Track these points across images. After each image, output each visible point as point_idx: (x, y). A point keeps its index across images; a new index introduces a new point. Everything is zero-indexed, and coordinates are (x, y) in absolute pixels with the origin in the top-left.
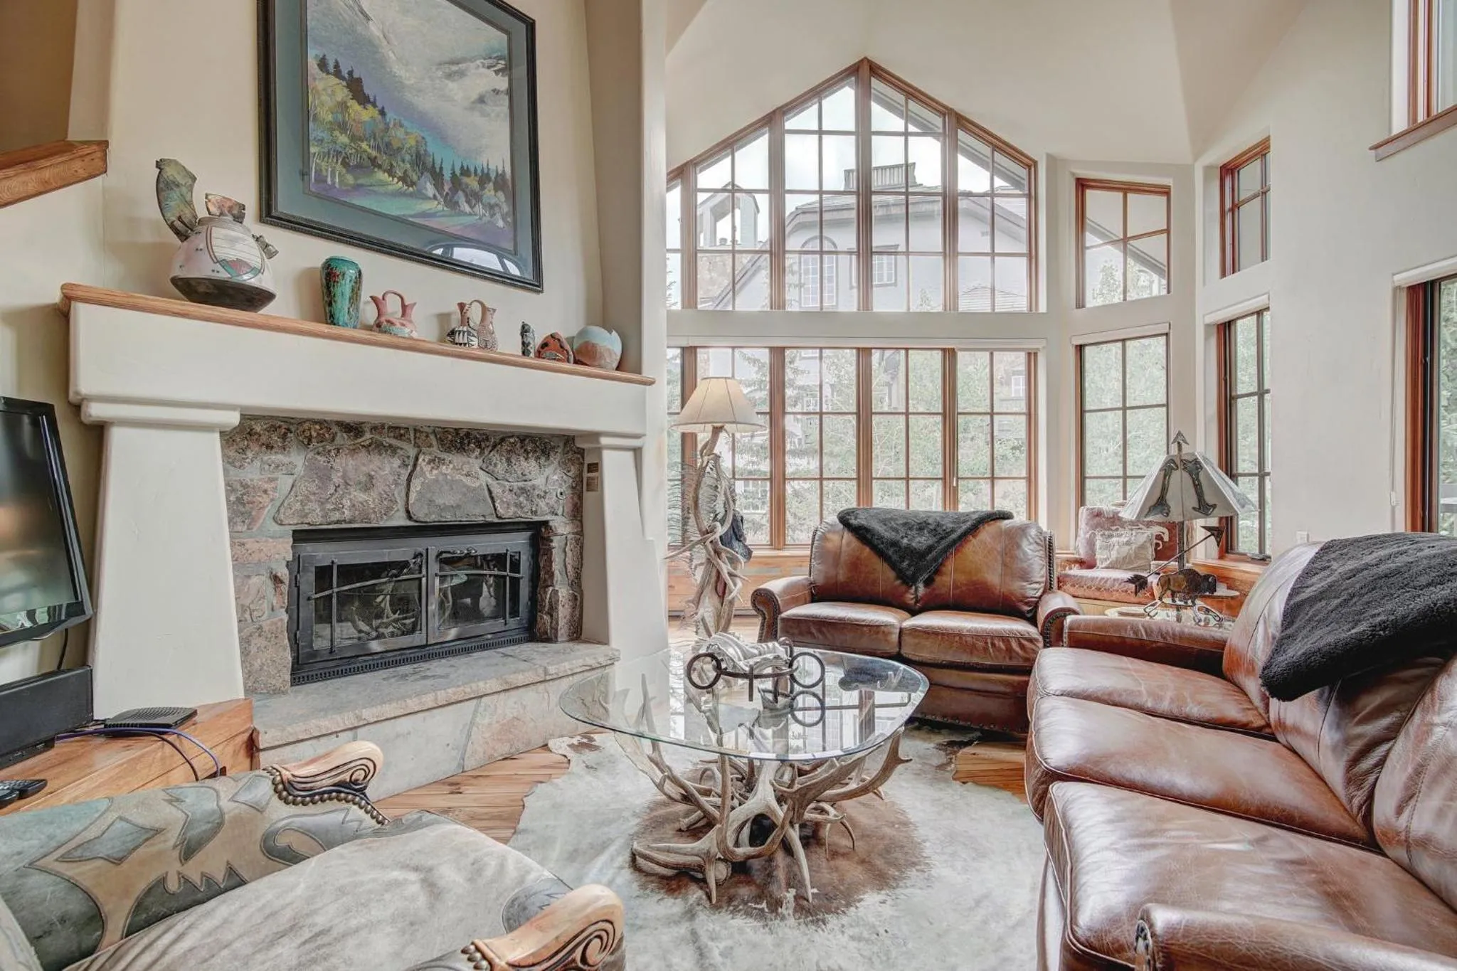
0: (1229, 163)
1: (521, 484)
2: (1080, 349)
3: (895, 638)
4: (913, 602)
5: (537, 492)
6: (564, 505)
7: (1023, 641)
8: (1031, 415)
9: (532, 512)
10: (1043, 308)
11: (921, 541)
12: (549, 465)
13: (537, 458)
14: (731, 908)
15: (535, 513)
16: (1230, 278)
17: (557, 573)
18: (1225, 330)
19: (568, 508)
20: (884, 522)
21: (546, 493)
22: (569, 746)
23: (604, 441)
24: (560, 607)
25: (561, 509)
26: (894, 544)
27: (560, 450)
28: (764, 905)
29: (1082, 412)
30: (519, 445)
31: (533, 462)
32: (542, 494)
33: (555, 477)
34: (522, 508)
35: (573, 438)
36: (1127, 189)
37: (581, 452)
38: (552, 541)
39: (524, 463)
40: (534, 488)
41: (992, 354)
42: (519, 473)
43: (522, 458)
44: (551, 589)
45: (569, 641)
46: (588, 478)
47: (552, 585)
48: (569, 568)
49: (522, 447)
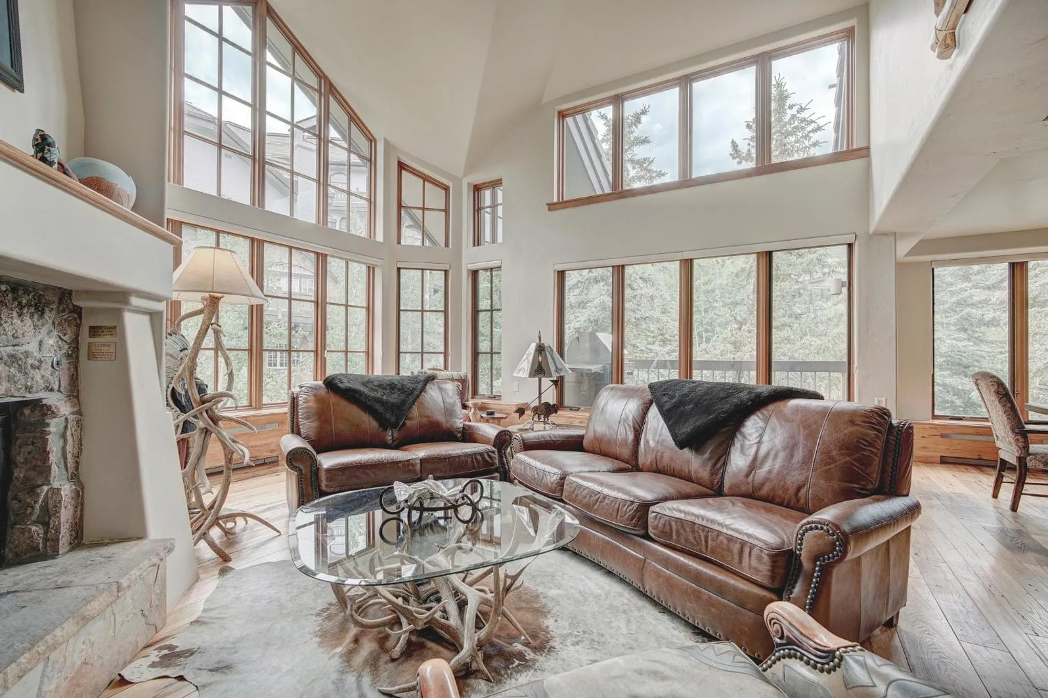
0: (479, 185)
1: (10, 349)
2: (399, 269)
3: (418, 467)
4: (390, 442)
5: (30, 361)
6: (61, 378)
7: (491, 454)
8: (370, 309)
9: (26, 387)
10: (380, 238)
11: (394, 398)
12: (43, 325)
13: (32, 315)
14: (505, 676)
15: (29, 389)
16: (476, 248)
17: (54, 468)
18: (475, 274)
19: (65, 383)
20: (365, 384)
21: (40, 361)
22: (150, 666)
23: (135, 301)
24: (63, 510)
25: (57, 383)
26: (379, 401)
27: (54, 306)
28: (517, 662)
29: (399, 311)
30: (10, 296)
31: (28, 321)
32: (37, 363)
33: (51, 342)
34: (15, 382)
35: (70, 293)
36: (425, 179)
37: (78, 311)
38: (48, 425)
39: (17, 321)
40: (27, 354)
41: (347, 263)
42: (10, 334)
43: (15, 314)
44: (45, 488)
45: (70, 551)
46: (89, 343)
47: (48, 483)
48: (69, 456)
49: (14, 299)
